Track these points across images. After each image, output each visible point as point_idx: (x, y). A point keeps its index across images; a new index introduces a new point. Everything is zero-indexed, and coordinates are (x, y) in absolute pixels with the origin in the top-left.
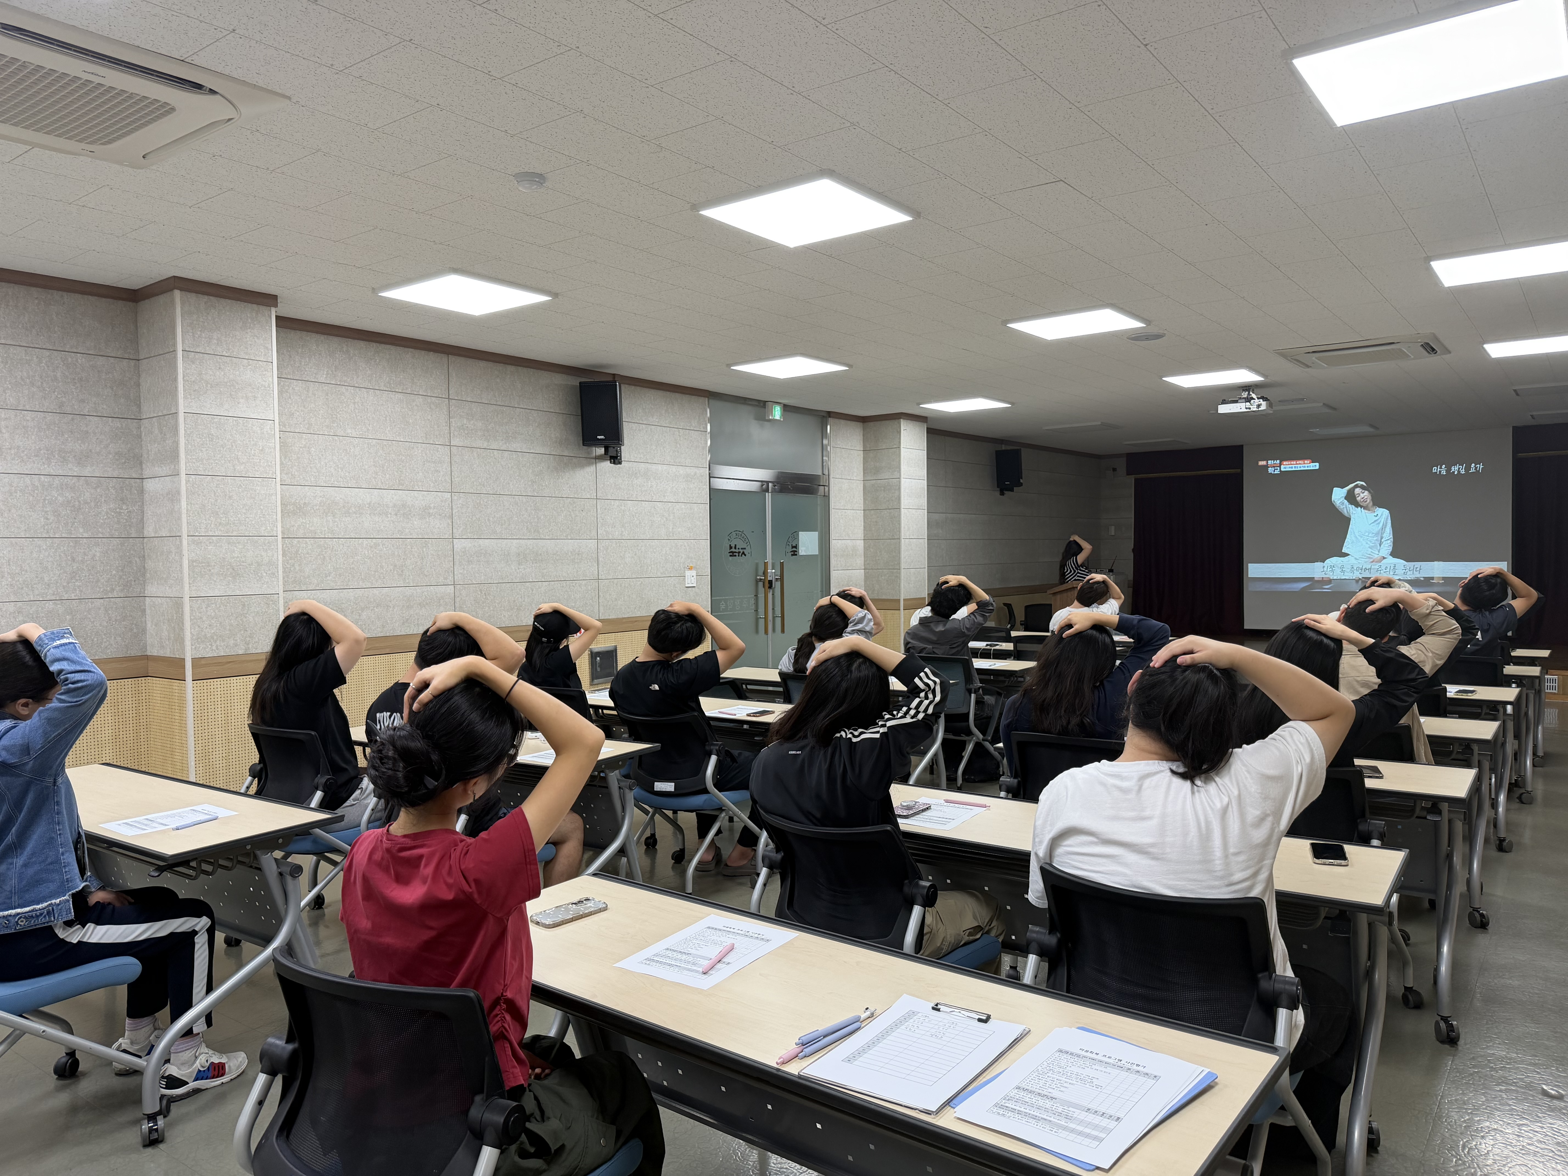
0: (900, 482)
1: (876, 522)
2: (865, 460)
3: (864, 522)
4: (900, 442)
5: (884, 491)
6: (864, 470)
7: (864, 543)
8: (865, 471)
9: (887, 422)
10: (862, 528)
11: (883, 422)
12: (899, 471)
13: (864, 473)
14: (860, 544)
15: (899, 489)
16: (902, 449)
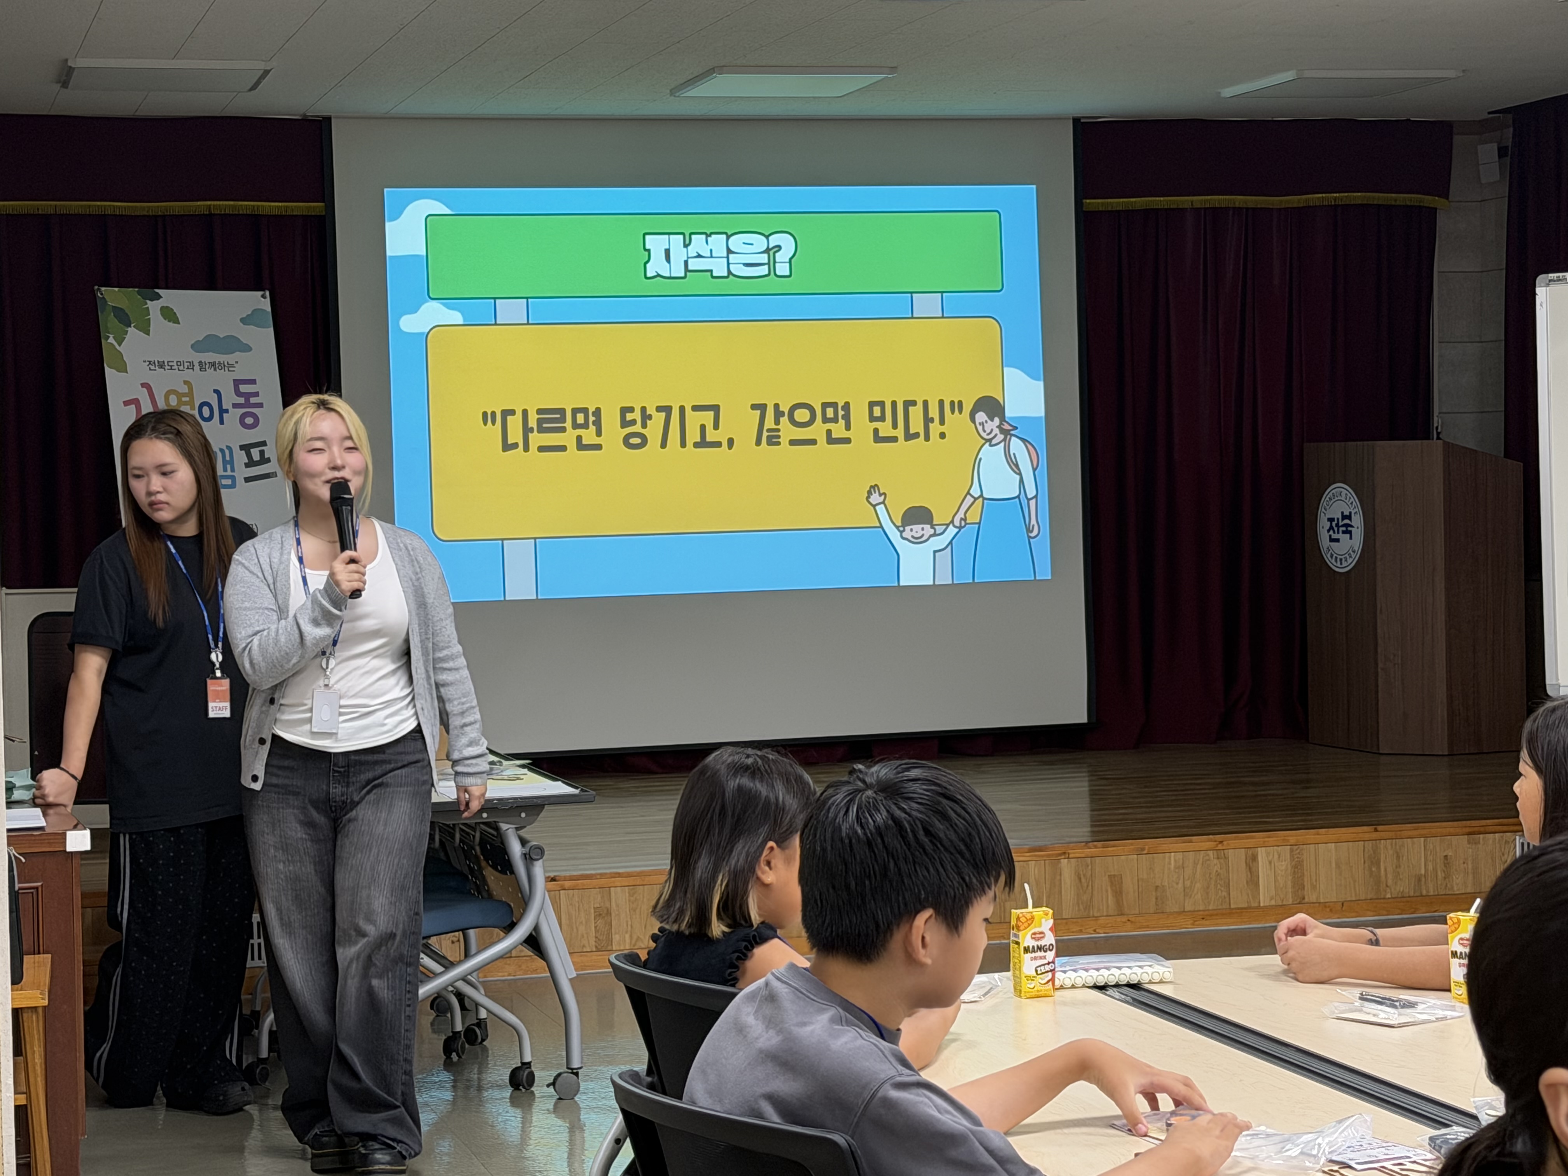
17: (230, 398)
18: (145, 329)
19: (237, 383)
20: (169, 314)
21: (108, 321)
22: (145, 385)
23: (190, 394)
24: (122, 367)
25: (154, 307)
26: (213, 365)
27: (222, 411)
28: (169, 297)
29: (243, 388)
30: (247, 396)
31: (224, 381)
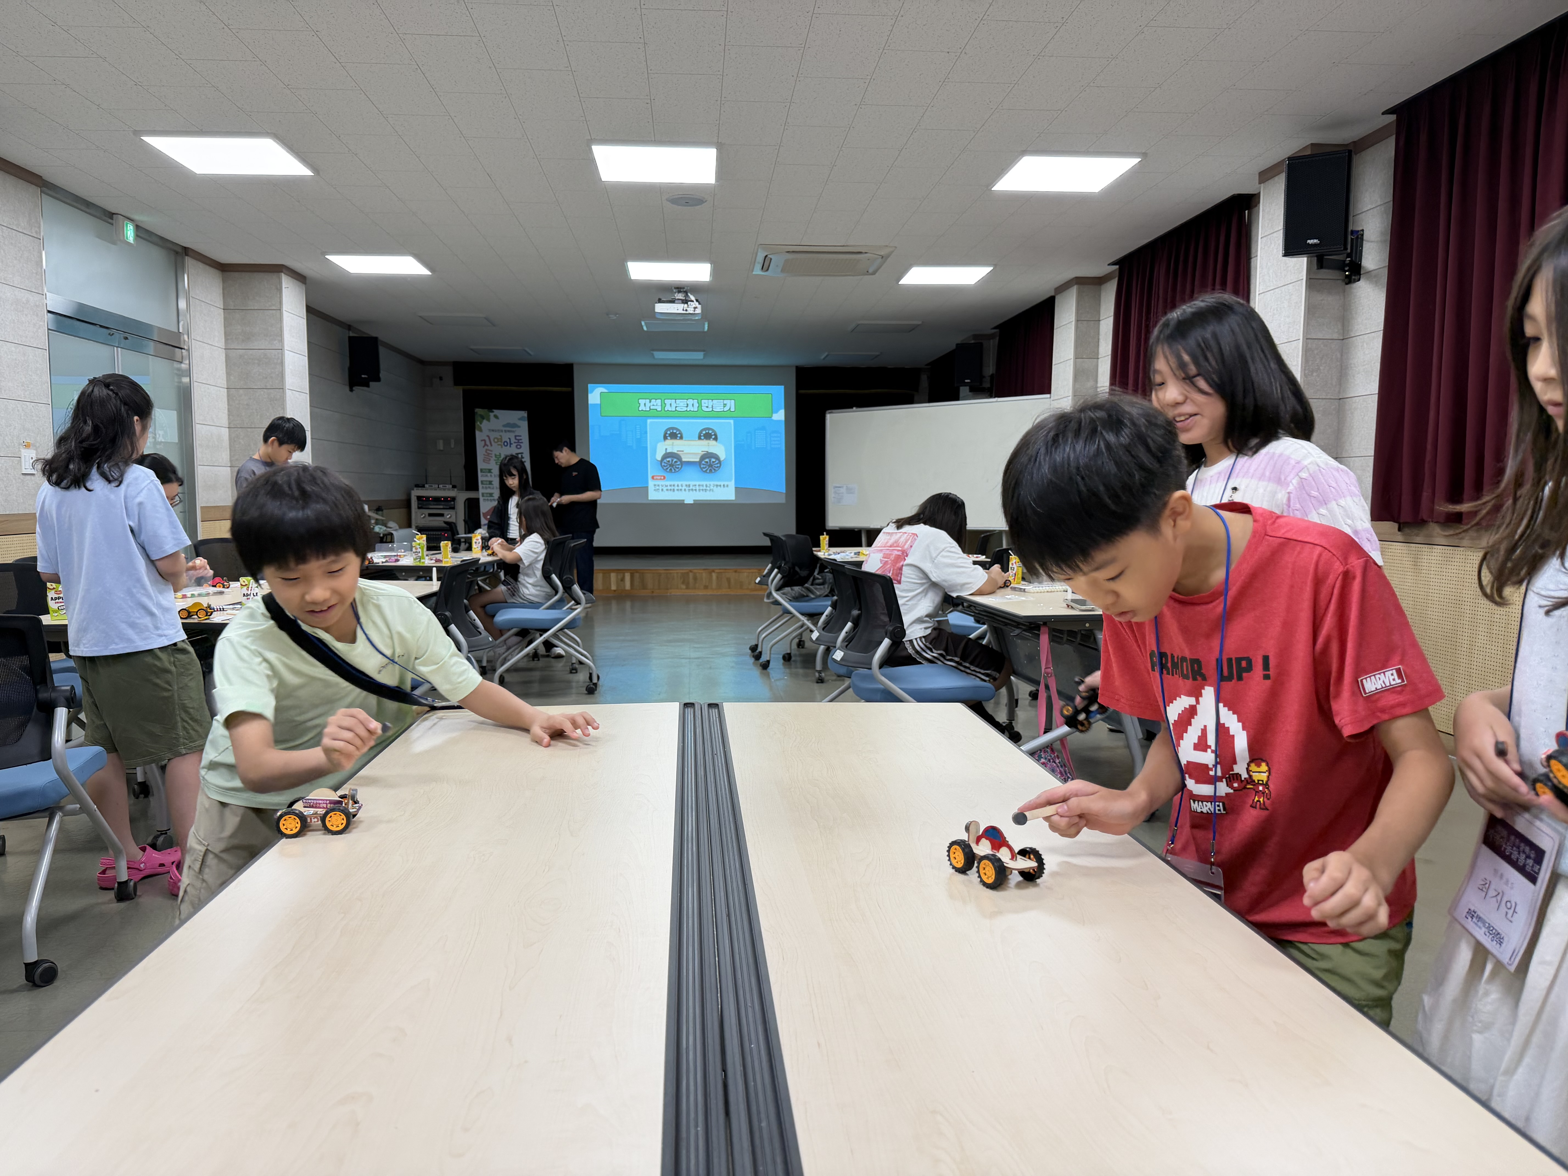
0: (283, 355)
1: (247, 405)
2: (227, 323)
3: (228, 405)
4: (281, 303)
5: (259, 365)
6: (226, 334)
7: (229, 432)
8: (228, 336)
9: (261, 275)
10: (226, 411)
11: (255, 274)
12: (281, 341)
13: (226, 340)
14: (225, 432)
15: (282, 363)
16: (285, 314)
17: (513, 440)
18: (489, 420)
19: (516, 436)
20: (496, 417)
21: (477, 418)
22: (488, 436)
23: (501, 439)
24: (481, 430)
25: (492, 414)
26: (509, 431)
27: (511, 444)
28: (496, 412)
29: (517, 438)
30: (518, 440)
31: (512, 436)
